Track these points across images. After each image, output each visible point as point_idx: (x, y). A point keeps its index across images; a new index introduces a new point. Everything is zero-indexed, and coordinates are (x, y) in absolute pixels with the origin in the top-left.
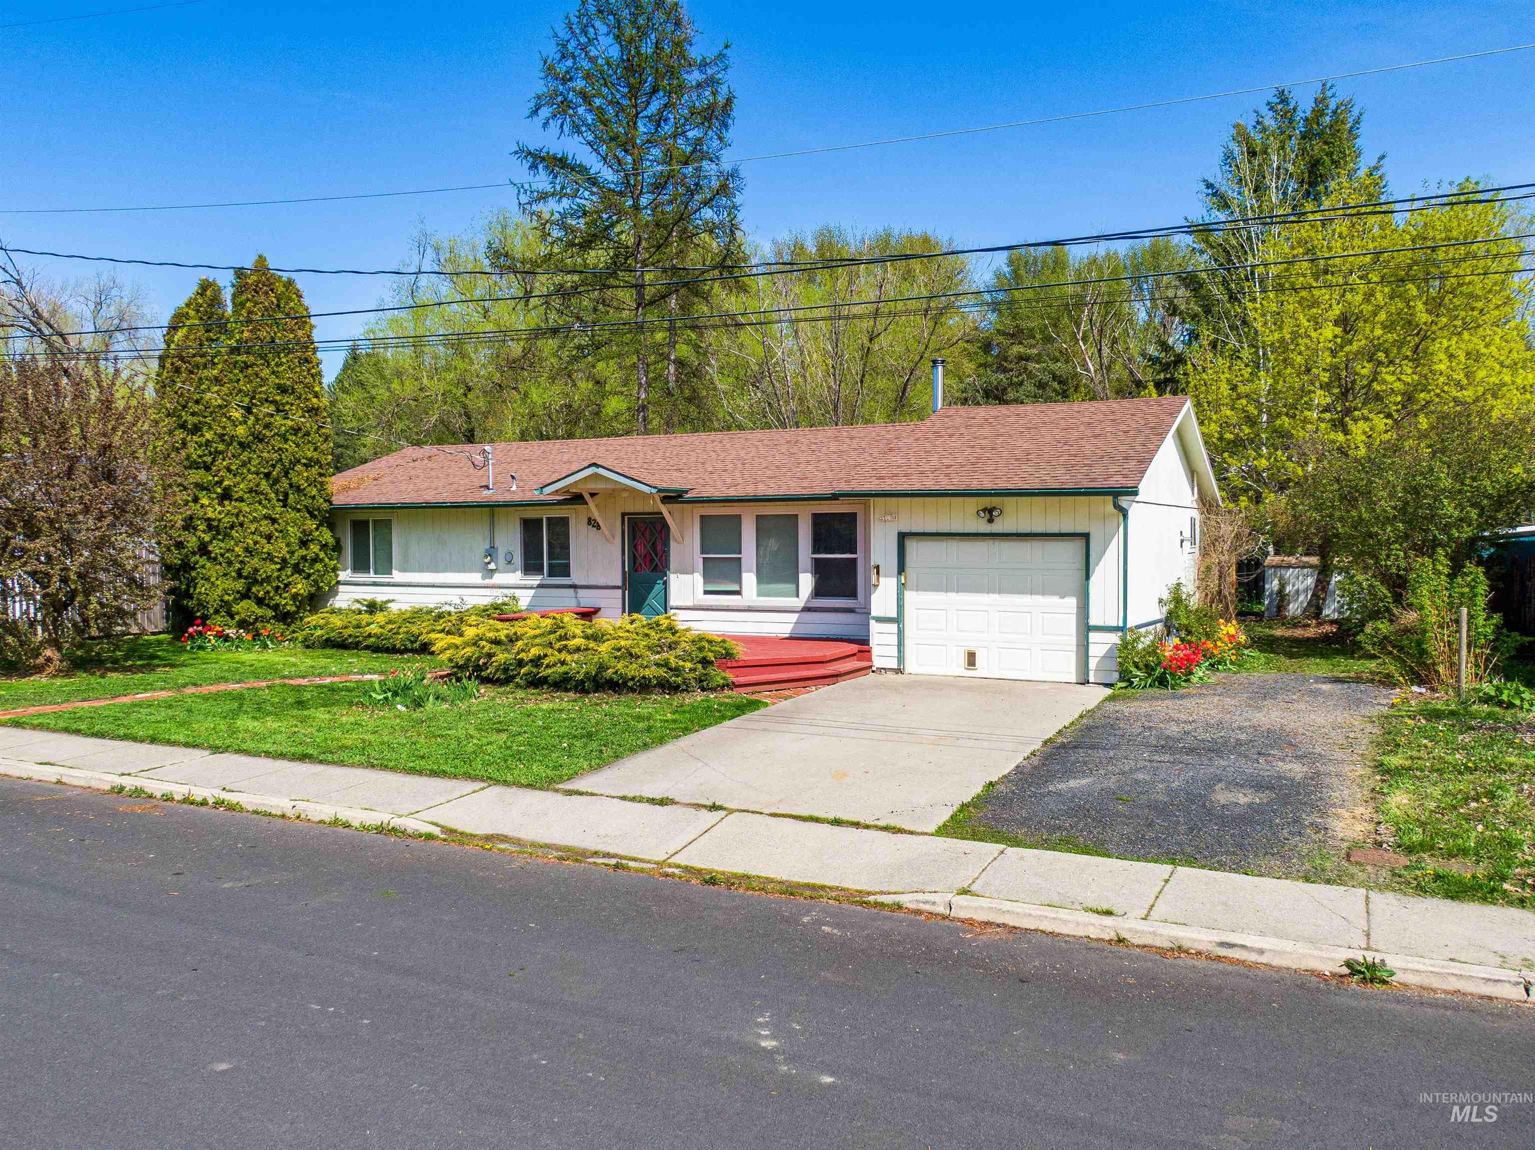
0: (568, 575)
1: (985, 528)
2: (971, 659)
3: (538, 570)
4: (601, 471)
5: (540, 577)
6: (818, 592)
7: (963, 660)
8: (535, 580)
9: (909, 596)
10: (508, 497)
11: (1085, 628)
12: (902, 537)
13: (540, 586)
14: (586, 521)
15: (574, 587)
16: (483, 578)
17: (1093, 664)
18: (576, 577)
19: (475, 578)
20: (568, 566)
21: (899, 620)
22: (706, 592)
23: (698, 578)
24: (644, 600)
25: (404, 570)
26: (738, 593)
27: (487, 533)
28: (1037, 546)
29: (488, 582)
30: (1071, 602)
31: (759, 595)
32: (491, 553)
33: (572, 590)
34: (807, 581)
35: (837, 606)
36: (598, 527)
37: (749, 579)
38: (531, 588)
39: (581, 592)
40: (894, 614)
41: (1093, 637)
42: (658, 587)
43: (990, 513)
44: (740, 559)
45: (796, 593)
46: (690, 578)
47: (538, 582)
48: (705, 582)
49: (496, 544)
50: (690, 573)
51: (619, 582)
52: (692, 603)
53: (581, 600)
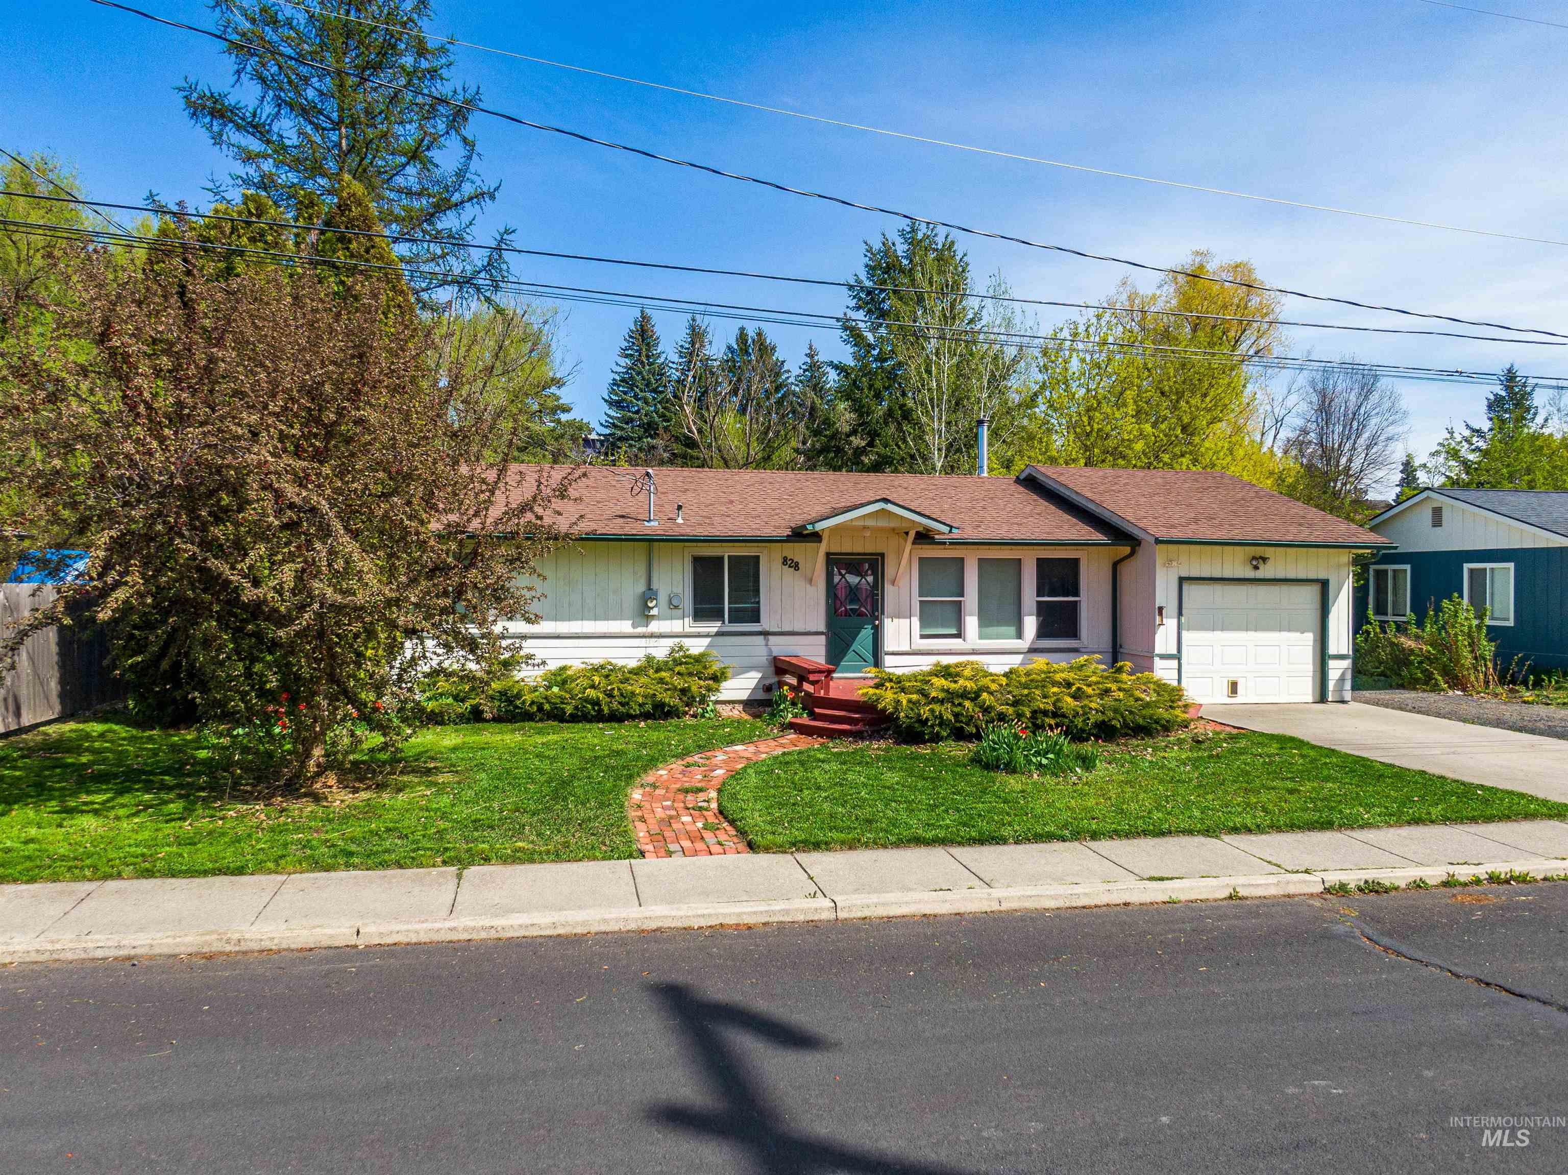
0: (758, 621)
1: (1250, 574)
2: (1234, 688)
3: (717, 615)
4: (890, 507)
5: (719, 624)
6: (1042, 633)
7: (1225, 689)
8: (713, 627)
9: (1185, 634)
10: (675, 532)
11: (1323, 656)
12: (1182, 580)
13: (719, 634)
14: (781, 561)
15: (766, 634)
16: (634, 626)
17: (1331, 685)
18: (766, 623)
19: (625, 626)
20: (757, 611)
21: (1178, 657)
22: (923, 637)
23: (916, 621)
24: (848, 646)
26: (958, 636)
27: (642, 569)
28: (1285, 589)
29: (641, 630)
30: (1309, 638)
31: (981, 637)
32: (649, 595)
33: (762, 637)
34: (1030, 624)
35: (1062, 646)
36: (796, 567)
37: (971, 623)
38: (707, 636)
39: (772, 639)
40: (1175, 652)
41: (1332, 664)
42: (866, 633)
43: (1258, 561)
44: (960, 603)
45: (1020, 635)
46: (905, 622)
47: (715, 630)
48: (922, 626)
49: (655, 586)
50: (905, 617)
51: (822, 628)
52: (906, 648)
53: (773, 648)
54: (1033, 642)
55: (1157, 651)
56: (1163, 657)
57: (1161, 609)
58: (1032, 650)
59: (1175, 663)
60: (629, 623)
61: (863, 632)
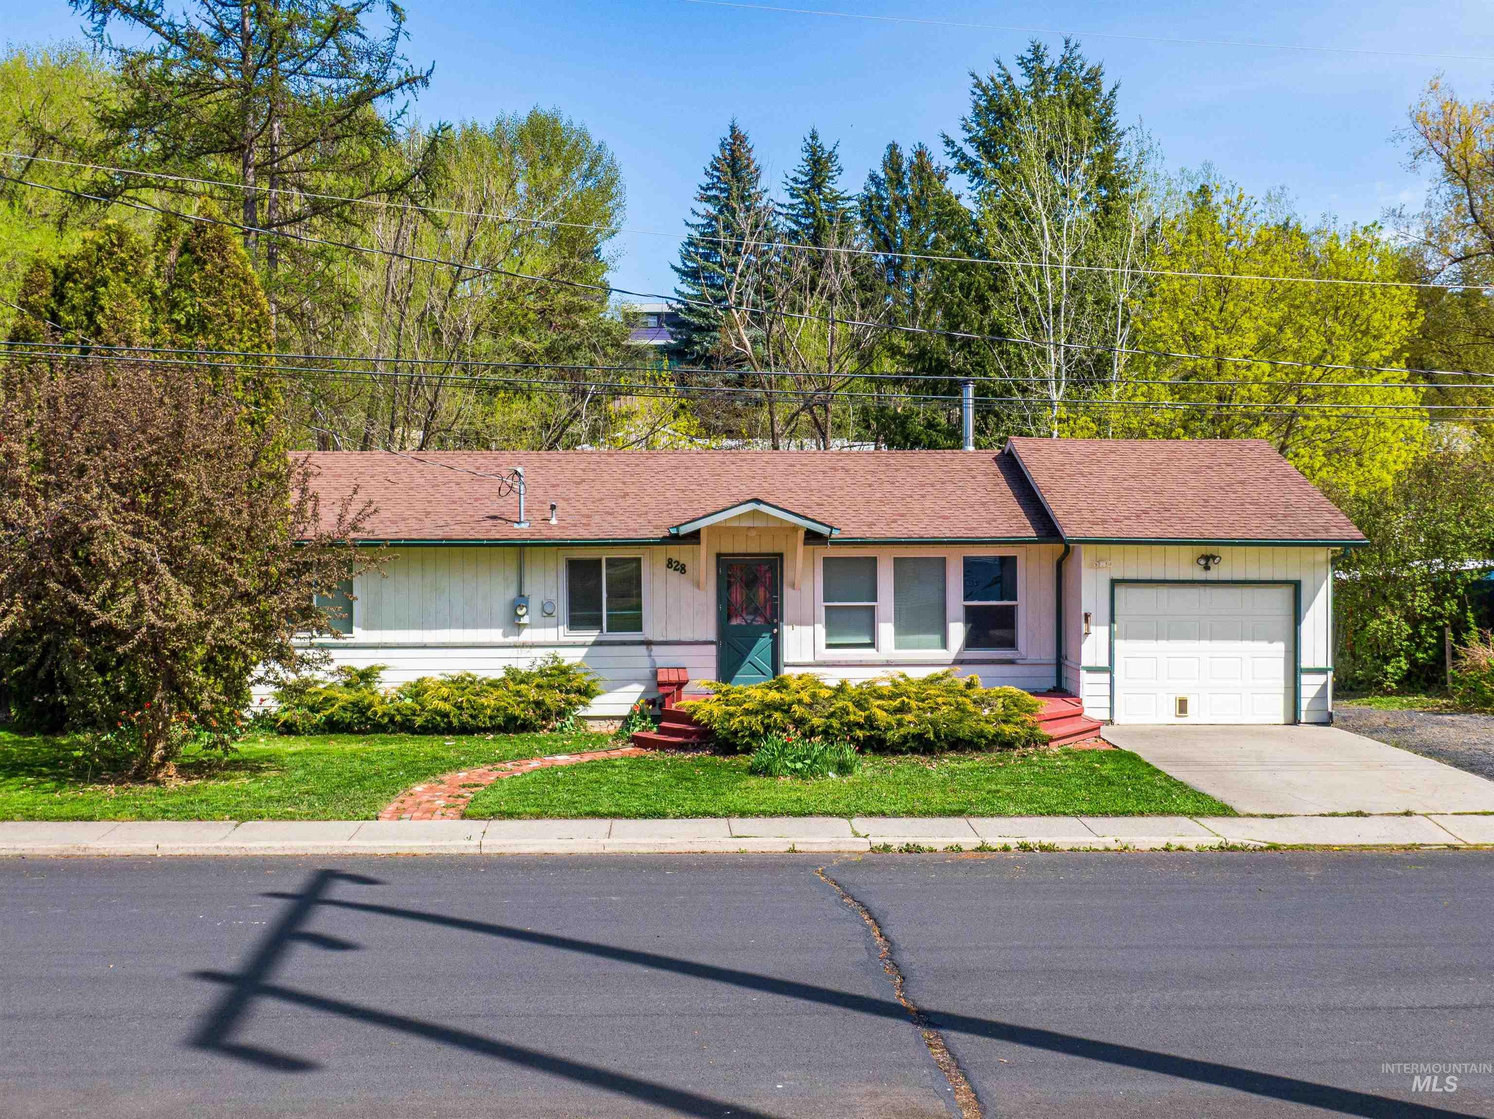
0: (640, 629)
1: (1199, 574)
2: (1182, 706)
3: (594, 622)
4: (763, 508)
5: (596, 633)
6: (971, 642)
7: (1173, 707)
8: (590, 636)
9: (1118, 644)
10: (545, 534)
11: (1295, 671)
12: (1114, 583)
13: (597, 643)
14: (665, 563)
15: (648, 643)
16: (505, 635)
17: (1304, 704)
18: (649, 631)
19: (495, 635)
20: (639, 618)
21: (1110, 670)
22: (829, 646)
23: (821, 629)
24: (744, 657)
25: (369, 626)
26: (872, 645)
27: (513, 577)
28: (1247, 593)
29: (512, 639)
30: (1279, 648)
31: (898, 646)
32: (521, 601)
33: (643, 649)
34: (957, 631)
35: (995, 657)
36: (682, 569)
37: (886, 630)
38: (584, 645)
39: (654, 648)
40: (1106, 664)
41: (1305, 679)
42: (765, 641)
43: (1208, 561)
44: (873, 608)
45: (944, 645)
46: (808, 630)
47: (592, 639)
48: (829, 634)
49: (526, 592)
50: (807, 624)
51: (712, 636)
52: (809, 659)
53: (656, 659)
54: (959, 653)
55: (1084, 663)
56: (1091, 670)
57: (1087, 616)
58: (958, 662)
59: (1106, 677)
60: (500, 631)
61: (761, 641)
